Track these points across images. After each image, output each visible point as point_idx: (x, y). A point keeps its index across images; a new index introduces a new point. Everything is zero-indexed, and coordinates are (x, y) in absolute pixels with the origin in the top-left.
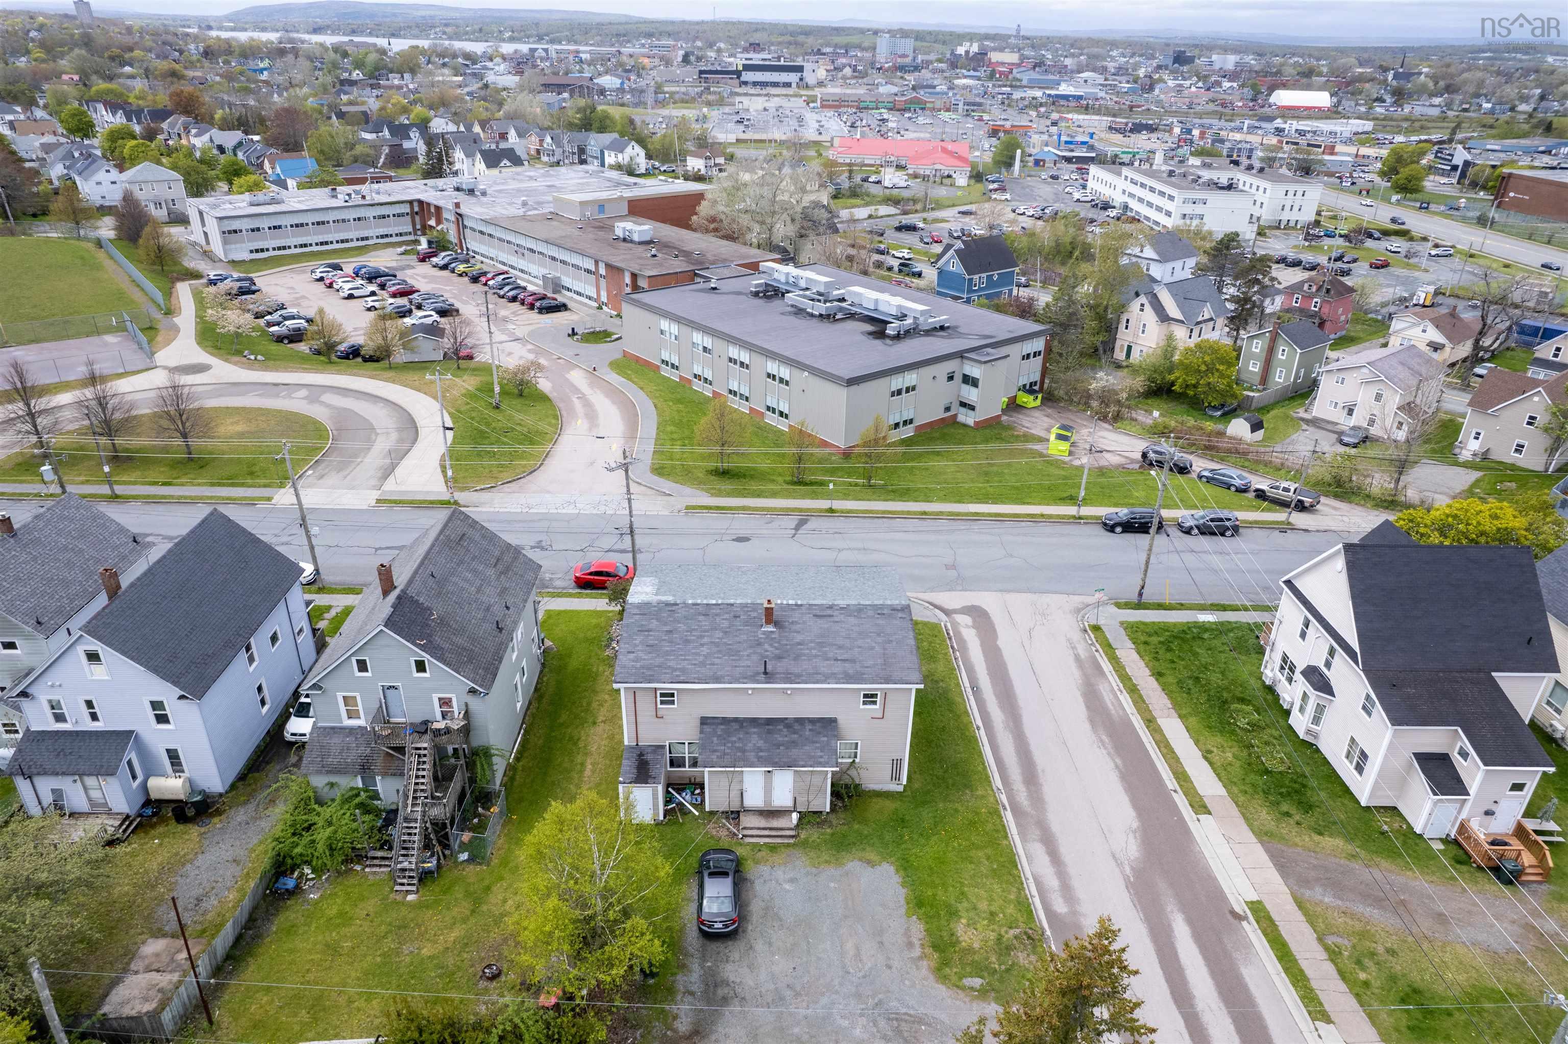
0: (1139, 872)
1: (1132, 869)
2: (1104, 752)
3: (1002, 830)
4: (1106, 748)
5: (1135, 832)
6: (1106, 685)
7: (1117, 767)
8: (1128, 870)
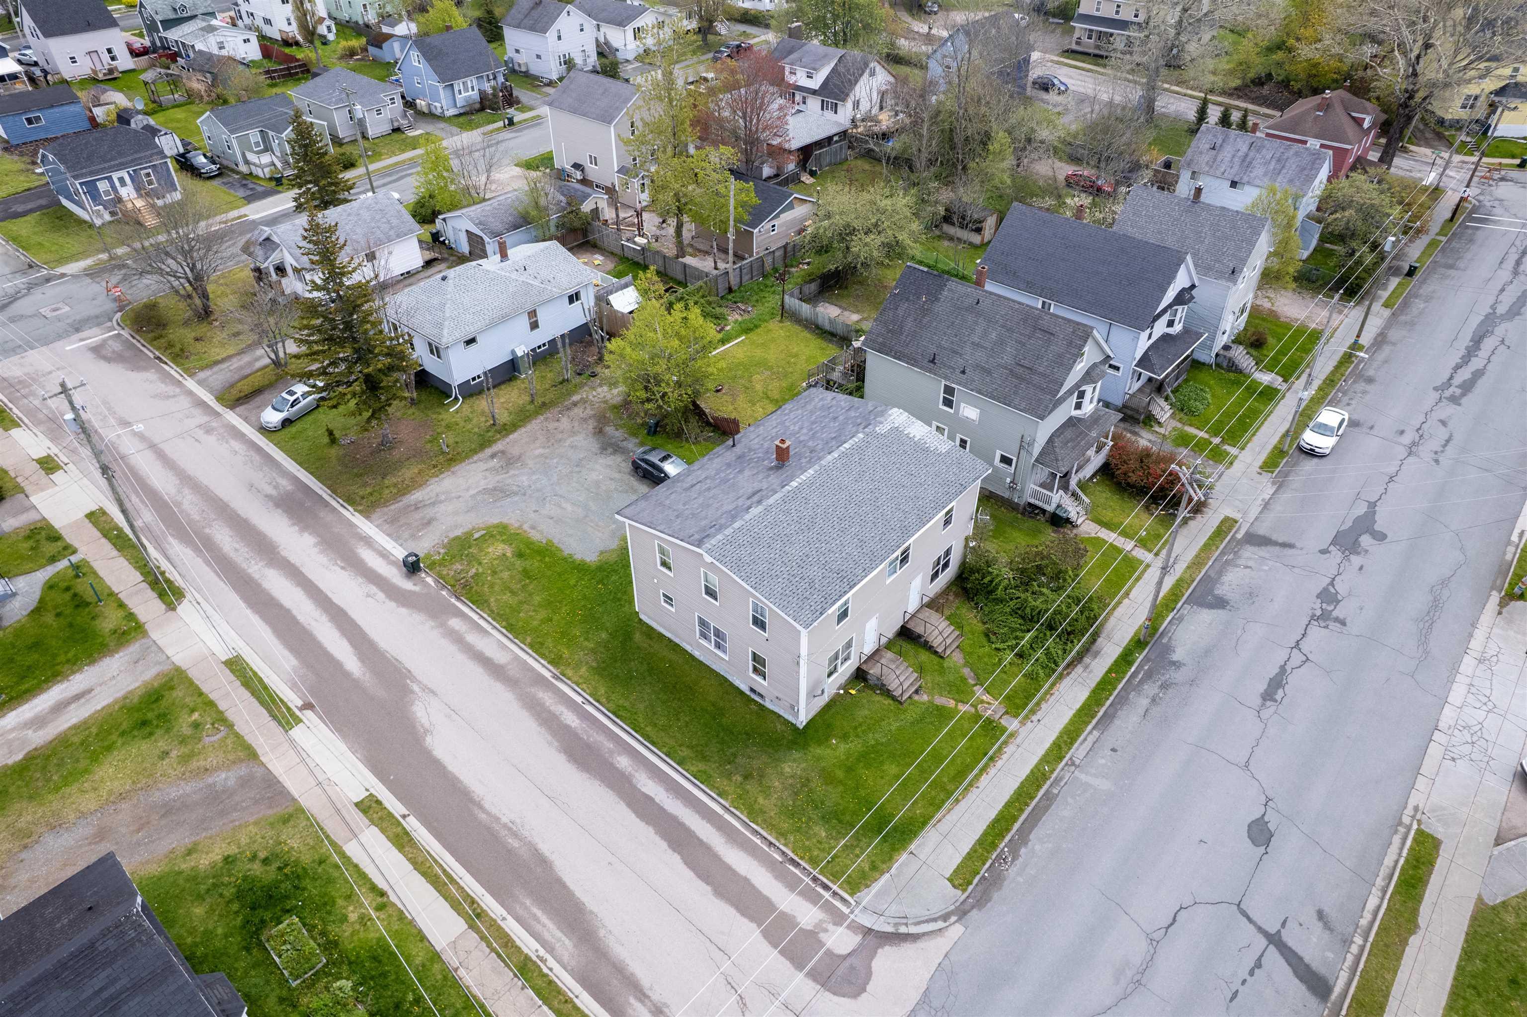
0: (406, 691)
1: (412, 692)
2: (504, 820)
3: (538, 648)
4: (505, 826)
5: (426, 731)
6: (566, 958)
7: (481, 807)
8: (415, 688)
